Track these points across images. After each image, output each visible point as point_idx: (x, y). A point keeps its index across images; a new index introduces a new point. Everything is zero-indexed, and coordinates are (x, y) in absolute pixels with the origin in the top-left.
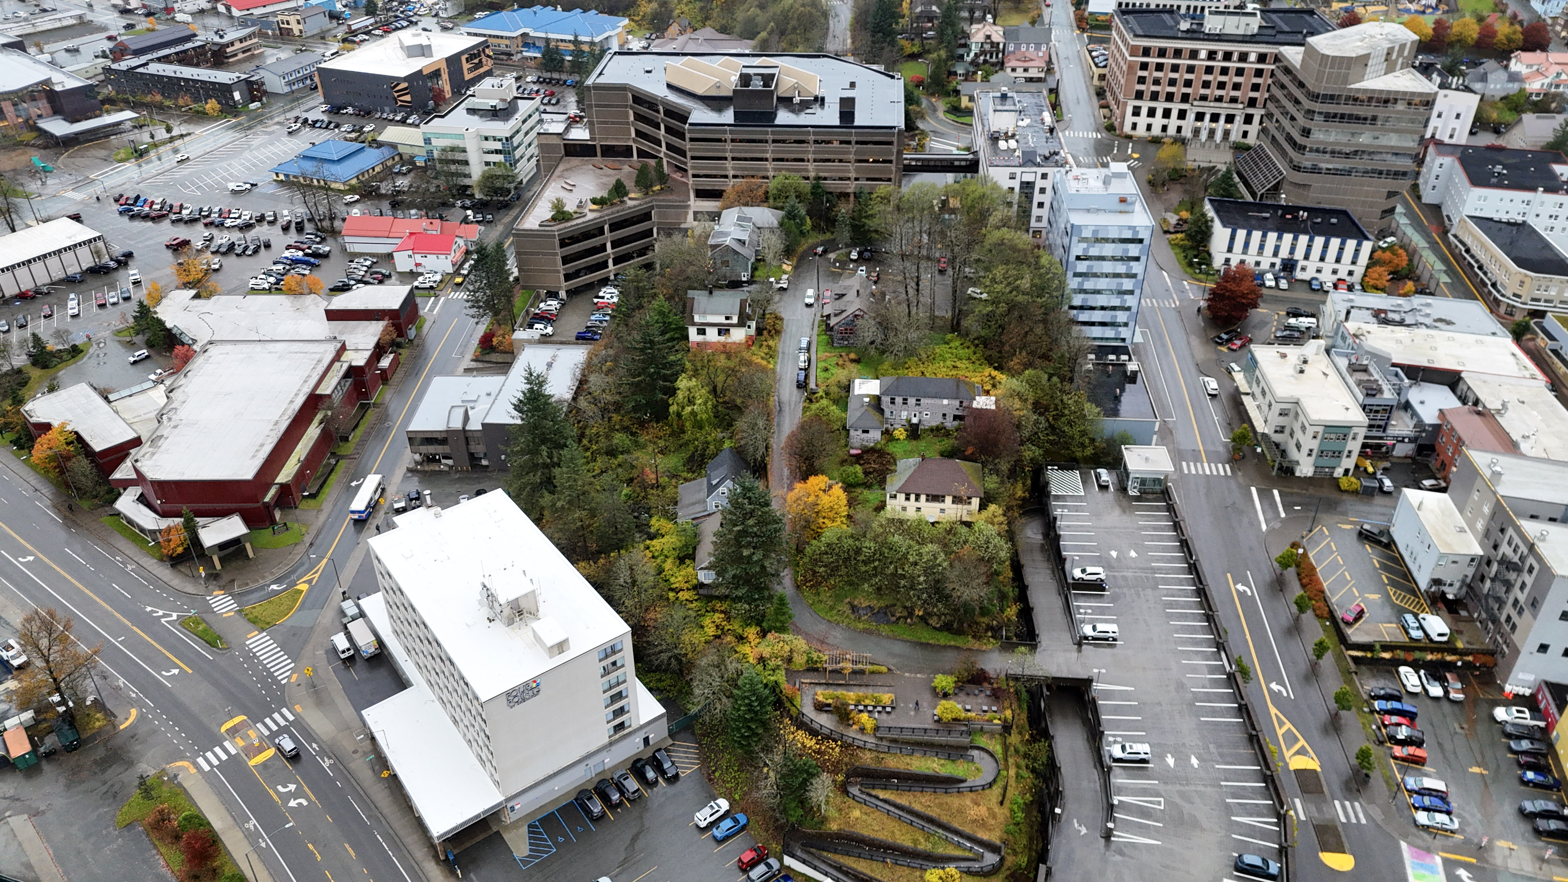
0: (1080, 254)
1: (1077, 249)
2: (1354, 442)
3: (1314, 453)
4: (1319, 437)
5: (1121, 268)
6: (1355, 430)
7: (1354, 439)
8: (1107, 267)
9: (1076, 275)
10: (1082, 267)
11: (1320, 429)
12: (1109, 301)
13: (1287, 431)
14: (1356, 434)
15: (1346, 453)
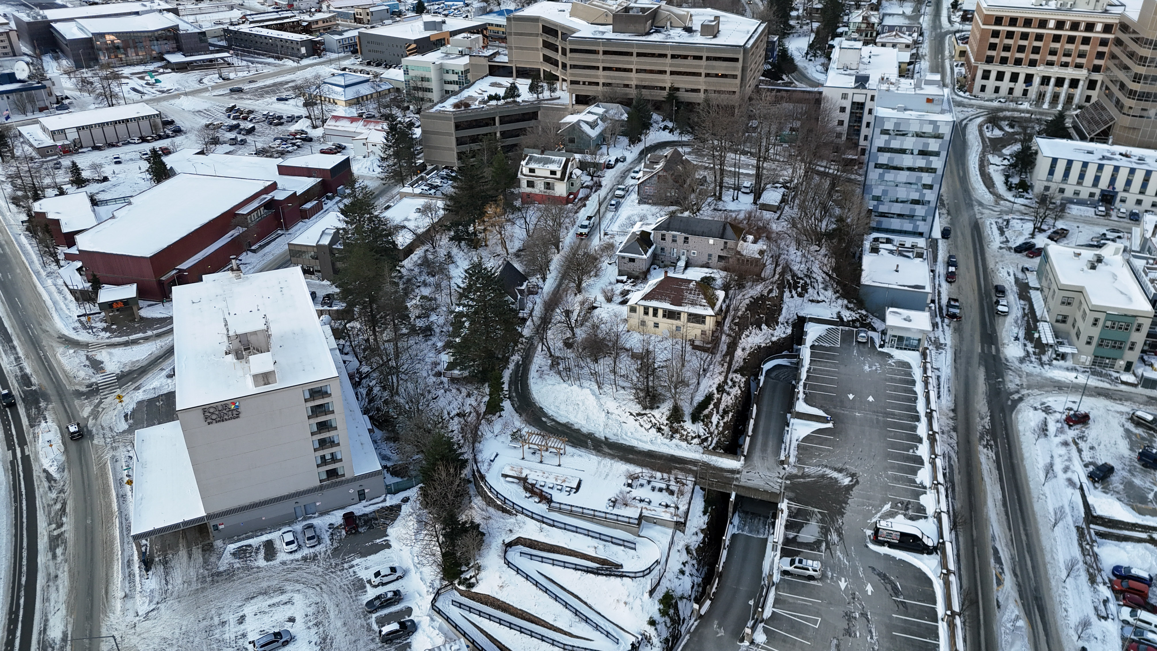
0: (882, 145)
1: (880, 141)
2: (1137, 333)
3: (1095, 342)
4: (1100, 324)
5: (921, 162)
6: (1140, 320)
7: (1138, 330)
8: (907, 161)
9: (877, 166)
10: (884, 158)
11: (1102, 317)
12: (908, 194)
13: (1070, 321)
14: (1140, 325)
15: (1128, 345)
